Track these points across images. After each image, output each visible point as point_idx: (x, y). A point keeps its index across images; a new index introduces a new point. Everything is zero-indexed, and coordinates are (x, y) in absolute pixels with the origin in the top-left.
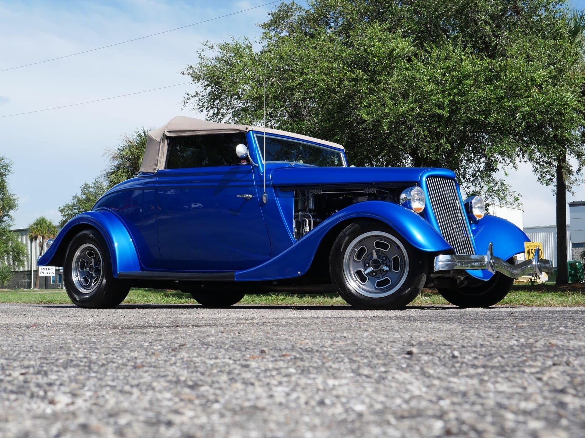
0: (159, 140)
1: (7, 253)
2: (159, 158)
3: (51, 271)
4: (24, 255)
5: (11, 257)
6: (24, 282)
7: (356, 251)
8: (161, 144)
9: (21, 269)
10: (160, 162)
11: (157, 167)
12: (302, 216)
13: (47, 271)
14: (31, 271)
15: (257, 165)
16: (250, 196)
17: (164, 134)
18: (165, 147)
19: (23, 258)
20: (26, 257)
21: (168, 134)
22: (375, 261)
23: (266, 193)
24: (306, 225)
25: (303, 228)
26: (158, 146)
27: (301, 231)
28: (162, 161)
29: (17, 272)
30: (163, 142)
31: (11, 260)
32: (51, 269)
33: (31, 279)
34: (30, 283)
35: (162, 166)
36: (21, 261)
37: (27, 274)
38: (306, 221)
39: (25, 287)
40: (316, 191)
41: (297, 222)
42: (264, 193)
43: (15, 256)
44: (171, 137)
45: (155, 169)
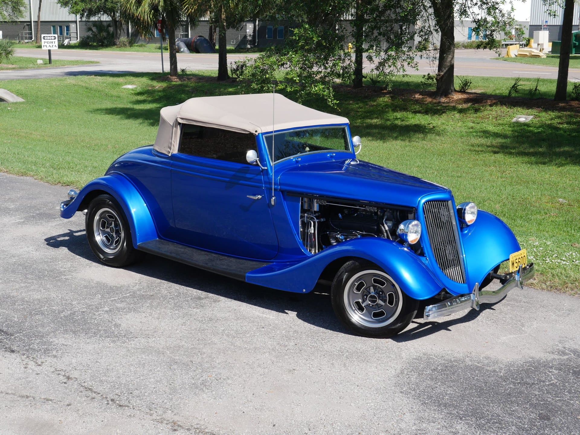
0: (172, 124)
1: (5, 3)
2: (173, 142)
3: (54, 45)
4: (23, 4)
5: (10, 7)
6: (25, 33)
7: (356, 285)
8: (174, 128)
9: (21, 19)
10: (174, 146)
11: (171, 150)
12: (307, 218)
13: (50, 44)
14: (30, 22)
15: (266, 168)
16: (259, 196)
17: (176, 120)
18: (178, 131)
19: (22, 9)
20: (25, 7)
21: (180, 121)
22: (372, 297)
23: (275, 196)
24: (311, 227)
25: (308, 228)
26: (171, 130)
27: (306, 231)
28: (175, 145)
29: (16, 22)
30: (176, 127)
31: (10, 10)
32: (53, 43)
33: (31, 30)
34: (31, 34)
35: (175, 150)
36: (20, 12)
37: (28, 25)
38: (311, 223)
39: (26, 38)
40: (321, 201)
41: (303, 222)
42: (273, 197)
43: (14, 7)
44: (183, 124)
45: (169, 152)
